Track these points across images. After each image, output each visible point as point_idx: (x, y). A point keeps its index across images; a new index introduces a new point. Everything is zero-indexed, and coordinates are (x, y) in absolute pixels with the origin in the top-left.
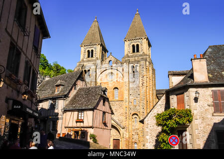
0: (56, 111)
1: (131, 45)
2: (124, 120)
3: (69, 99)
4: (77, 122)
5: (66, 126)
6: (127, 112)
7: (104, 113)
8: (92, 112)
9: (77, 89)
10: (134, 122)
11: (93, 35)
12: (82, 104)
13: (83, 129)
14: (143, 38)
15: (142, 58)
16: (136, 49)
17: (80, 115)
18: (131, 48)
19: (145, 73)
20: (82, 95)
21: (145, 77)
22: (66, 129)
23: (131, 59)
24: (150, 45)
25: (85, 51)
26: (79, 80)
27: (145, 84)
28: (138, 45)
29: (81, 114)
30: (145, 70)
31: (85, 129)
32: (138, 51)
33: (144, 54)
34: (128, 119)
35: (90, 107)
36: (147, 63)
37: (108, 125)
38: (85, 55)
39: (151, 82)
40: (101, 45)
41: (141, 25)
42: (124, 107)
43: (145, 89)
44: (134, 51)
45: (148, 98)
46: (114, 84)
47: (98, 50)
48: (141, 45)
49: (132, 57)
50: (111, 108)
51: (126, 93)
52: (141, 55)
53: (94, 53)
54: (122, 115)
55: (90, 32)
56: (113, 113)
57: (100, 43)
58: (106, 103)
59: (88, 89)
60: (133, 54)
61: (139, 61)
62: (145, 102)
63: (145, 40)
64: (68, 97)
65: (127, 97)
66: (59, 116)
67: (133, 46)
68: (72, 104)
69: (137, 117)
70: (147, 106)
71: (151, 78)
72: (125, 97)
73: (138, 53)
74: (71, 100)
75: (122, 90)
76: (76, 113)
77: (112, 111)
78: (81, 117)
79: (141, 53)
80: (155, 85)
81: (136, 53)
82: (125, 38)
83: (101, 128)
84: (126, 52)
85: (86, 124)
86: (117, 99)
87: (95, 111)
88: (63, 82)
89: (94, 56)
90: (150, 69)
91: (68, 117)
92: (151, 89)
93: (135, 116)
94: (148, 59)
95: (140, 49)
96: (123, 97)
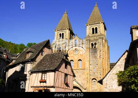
0: (25, 73)
1: (91, 29)
2: (86, 83)
3: (36, 63)
4: (41, 82)
5: (32, 85)
6: (88, 77)
7: (66, 75)
8: (53, 73)
9: (44, 55)
10: (93, 85)
11: (64, 22)
12: (46, 66)
13: (46, 88)
14: (100, 23)
15: (100, 37)
16: (95, 31)
17: (43, 76)
18: (92, 30)
19: (102, 48)
20: (47, 59)
21: (102, 51)
22: (32, 88)
23: (91, 38)
24: (105, 29)
25: (58, 34)
26: (45, 48)
27: (102, 57)
28: (96, 28)
29: (45, 75)
30: (102, 46)
31: (48, 88)
32: (96, 32)
33: (101, 35)
34: (89, 82)
35: (52, 69)
36: (104, 41)
37: (70, 85)
38: (58, 37)
39: (107, 55)
40: (69, 29)
41: (99, 13)
42: (86, 74)
43: (101, 60)
44: (93, 33)
45: (104, 67)
46: (78, 57)
47: (67, 33)
48: (99, 27)
49: (92, 37)
50: (72, 72)
51: (87, 63)
52: (99, 35)
53: (64, 35)
54: (84, 79)
55: (62, 20)
56: (74, 76)
57: (69, 28)
58: (68, 66)
59: (53, 55)
60: (93, 35)
61: (97, 40)
62: (102, 70)
63: (102, 24)
64: (36, 61)
65: (88, 66)
66: (27, 78)
67: (93, 29)
68: (38, 67)
69: (95, 81)
70: (103, 73)
71: (106, 52)
72: (86, 66)
73: (96, 34)
74: (38, 64)
75: (84, 61)
76: (40, 74)
77: (74, 74)
78: (44, 78)
79: (99, 33)
80: (109, 58)
81: (95, 34)
82: (87, 24)
83: (63, 88)
84: (87, 34)
85: (48, 84)
86: (81, 68)
87: (57, 72)
88: (33, 50)
89: (64, 38)
90: (106, 45)
91: (34, 78)
92: (107, 60)
93: (94, 80)
94: (104, 38)
95: (98, 31)
96: (85, 66)
